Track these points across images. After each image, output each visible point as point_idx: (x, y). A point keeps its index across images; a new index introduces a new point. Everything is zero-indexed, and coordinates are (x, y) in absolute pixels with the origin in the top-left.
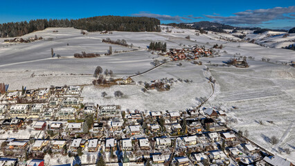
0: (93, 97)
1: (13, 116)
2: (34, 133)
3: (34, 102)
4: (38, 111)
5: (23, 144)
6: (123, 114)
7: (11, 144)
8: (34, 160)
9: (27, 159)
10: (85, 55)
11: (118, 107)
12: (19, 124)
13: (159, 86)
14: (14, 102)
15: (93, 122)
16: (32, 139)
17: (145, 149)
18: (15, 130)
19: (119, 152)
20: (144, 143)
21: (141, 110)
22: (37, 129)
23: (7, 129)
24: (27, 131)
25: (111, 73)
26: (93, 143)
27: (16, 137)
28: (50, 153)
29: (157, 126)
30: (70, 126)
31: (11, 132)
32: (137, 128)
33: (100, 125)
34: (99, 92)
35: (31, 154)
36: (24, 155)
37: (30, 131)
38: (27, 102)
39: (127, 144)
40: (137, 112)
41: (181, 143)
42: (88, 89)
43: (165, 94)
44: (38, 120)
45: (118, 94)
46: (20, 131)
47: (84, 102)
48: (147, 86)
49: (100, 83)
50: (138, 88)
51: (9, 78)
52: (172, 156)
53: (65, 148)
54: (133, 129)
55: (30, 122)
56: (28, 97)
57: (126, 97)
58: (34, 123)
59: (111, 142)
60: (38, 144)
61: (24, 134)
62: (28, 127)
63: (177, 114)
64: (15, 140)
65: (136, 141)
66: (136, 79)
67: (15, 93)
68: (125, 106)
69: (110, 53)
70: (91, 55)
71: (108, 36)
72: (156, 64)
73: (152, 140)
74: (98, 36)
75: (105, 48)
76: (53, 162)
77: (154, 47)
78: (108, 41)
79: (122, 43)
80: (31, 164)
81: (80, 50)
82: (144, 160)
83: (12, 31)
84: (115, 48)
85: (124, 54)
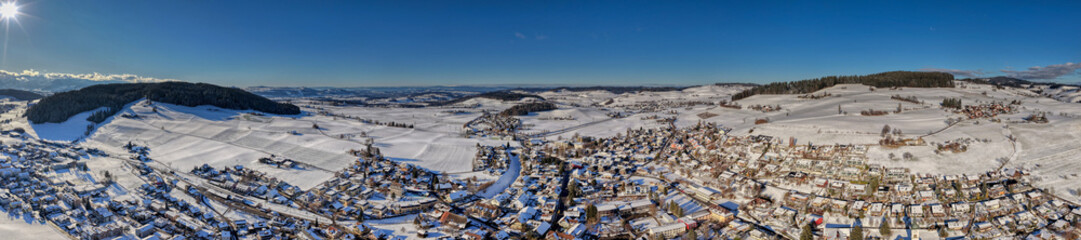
0: (878, 156)
1: (798, 170)
2: (815, 189)
3: (818, 158)
4: (821, 168)
5: (805, 198)
6: (913, 178)
7: (794, 196)
8: (813, 214)
9: (807, 212)
10: (873, 113)
11: (907, 170)
12: (802, 178)
13: (953, 147)
14: (800, 156)
15: (879, 185)
16: (813, 195)
17: (938, 216)
18: (799, 184)
19: (907, 219)
20: (937, 209)
21: (933, 174)
22: (819, 186)
23: (792, 181)
24: (809, 187)
25: (899, 133)
26: (878, 207)
27: (799, 190)
28: (830, 211)
29: (953, 192)
30: (852, 187)
31: (795, 184)
32: (930, 193)
33: (886, 189)
34: (886, 152)
35: (811, 209)
36: (804, 208)
37: (812, 186)
38: (811, 158)
39: (917, 210)
40: (928, 177)
41: (981, 208)
42: (873, 150)
43: (961, 156)
44: (820, 177)
45: (907, 156)
46: (803, 185)
47: (869, 162)
48: (941, 147)
49: (888, 143)
50: (930, 149)
51: (798, 133)
52: (972, 221)
53: (846, 208)
54: (924, 194)
55: (813, 177)
56: (812, 153)
57: (916, 159)
58: (816, 179)
59: (898, 208)
60: (819, 201)
61: (806, 189)
62: (811, 182)
63: (976, 178)
64: (797, 193)
65: (928, 208)
66: (928, 140)
67: (802, 148)
68: (915, 169)
69: (899, 111)
70: (879, 113)
71: (898, 92)
72: (950, 123)
73: (947, 206)
74: (887, 92)
75: (894, 105)
76: (832, 220)
77: (948, 104)
78: (898, 98)
79: (913, 100)
80: (810, 218)
81: (867, 107)
82: (937, 227)
83: (805, 88)
84: (905, 105)
85: (915, 112)
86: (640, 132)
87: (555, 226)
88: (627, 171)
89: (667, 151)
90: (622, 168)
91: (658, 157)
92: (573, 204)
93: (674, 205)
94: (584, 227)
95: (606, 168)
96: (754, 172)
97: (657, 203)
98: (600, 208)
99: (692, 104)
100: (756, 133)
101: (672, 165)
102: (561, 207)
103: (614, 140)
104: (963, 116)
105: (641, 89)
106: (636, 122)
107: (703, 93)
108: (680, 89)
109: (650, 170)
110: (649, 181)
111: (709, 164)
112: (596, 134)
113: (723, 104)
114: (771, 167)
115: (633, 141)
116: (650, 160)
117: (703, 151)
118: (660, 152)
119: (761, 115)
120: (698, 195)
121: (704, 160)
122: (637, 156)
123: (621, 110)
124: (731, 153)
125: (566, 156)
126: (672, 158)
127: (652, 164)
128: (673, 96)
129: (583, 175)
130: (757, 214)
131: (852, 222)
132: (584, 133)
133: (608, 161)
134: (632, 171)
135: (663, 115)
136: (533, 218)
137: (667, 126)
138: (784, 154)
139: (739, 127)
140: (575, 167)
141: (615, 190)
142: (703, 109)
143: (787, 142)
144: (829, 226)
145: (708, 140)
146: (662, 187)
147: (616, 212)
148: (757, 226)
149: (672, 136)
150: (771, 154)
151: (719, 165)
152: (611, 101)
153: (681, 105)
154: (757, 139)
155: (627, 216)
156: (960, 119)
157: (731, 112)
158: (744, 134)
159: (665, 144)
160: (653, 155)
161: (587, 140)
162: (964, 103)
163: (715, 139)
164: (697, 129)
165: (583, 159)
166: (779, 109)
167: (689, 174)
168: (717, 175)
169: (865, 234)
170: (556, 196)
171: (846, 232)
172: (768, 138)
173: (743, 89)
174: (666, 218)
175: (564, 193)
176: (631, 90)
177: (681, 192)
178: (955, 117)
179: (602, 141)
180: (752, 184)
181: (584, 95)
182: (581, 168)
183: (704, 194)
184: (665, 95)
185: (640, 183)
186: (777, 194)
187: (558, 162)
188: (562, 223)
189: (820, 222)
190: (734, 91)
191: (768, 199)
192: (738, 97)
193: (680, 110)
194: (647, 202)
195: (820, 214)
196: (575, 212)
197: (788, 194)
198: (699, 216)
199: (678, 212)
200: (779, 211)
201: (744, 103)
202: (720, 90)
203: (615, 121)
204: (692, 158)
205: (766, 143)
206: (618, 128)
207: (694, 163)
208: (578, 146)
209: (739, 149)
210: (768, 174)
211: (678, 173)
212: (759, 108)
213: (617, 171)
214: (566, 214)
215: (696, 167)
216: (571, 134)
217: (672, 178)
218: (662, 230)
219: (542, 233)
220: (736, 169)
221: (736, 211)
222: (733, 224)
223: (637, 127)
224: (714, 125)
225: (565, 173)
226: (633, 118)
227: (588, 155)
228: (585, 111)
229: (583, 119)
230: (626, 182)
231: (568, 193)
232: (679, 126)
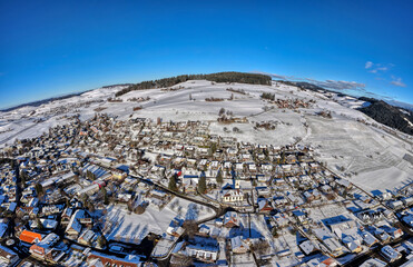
0: (216, 129)
1: (164, 139)
2: (176, 151)
3: (177, 131)
4: (179, 137)
5: (169, 158)
6: (238, 145)
7: (162, 157)
8: (175, 169)
9: (171, 168)
10: (213, 100)
11: (235, 139)
12: (167, 145)
13: (266, 126)
14: (165, 130)
15: (216, 148)
16: (175, 156)
17: (253, 171)
18: (165, 149)
19: (233, 172)
20: (252, 167)
21: (252, 143)
22: (178, 150)
23: (161, 148)
24: (172, 150)
25: (231, 114)
26: (215, 164)
27: (166, 153)
28: (186, 166)
29: (263, 156)
30: (200, 150)
31: (163, 149)
32: (248, 156)
33: (221, 151)
34: (221, 127)
36: (170, 166)
37: (174, 150)
38: (173, 131)
40: (248, 144)
41: (280, 169)
42: (214, 125)
43: (271, 133)
44: (179, 143)
45: (235, 129)
46: (168, 149)
47: (210, 133)
48: (258, 125)
49: (223, 120)
50: (250, 126)
51: (163, 114)
52: (273, 177)
53: (196, 164)
54: (245, 156)
55: (174, 144)
56: (173, 127)
57: (241, 132)
58: (176, 146)
59: (228, 164)
60: (178, 160)
61: (170, 152)
62: (173, 147)
63: (279, 148)
64: (165, 155)
65: (246, 166)
66: (251, 120)
67: (166, 124)
68: (240, 138)
69: (232, 98)
70: (218, 100)
71: (231, 86)
72: (266, 109)
73: (258, 165)
74: (223, 86)
75: (228, 95)
76: (187, 173)
77: (266, 96)
78: (231, 90)
79: (242, 92)
80: (173, 171)
81: (210, 95)
82: (251, 179)
83: (165, 83)
84: (235, 95)
85: (243, 100)
86: (57, 128)
87: (19, 204)
88: (55, 156)
89: (78, 138)
90: (51, 155)
91: (73, 143)
92: (26, 186)
93: (89, 173)
94: (37, 199)
95: (41, 157)
96: (136, 143)
97: (78, 174)
98: (44, 185)
99: (88, 103)
100: (134, 117)
101: (83, 146)
102: (20, 191)
103: (41, 138)
104: (275, 106)
105: (52, 100)
106: (53, 122)
107: (95, 95)
108: (79, 95)
109: (69, 152)
110: (70, 160)
111: (106, 141)
112: (29, 136)
113: (110, 100)
114: (147, 139)
115: (54, 135)
116: (68, 146)
117: (101, 133)
118: (73, 139)
119: (137, 104)
120: (103, 164)
121: (103, 139)
122: (59, 145)
123: (42, 117)
124: (120, 133)
125: (13, 155)
126: (82, 142)
127: (70, 148)
128: (75, 100)
129: (27, 165)
130: (141, 171)
131: (199, 173)
132: (21, 138)
133: (41, 152)
134: (58, 156)
135: (70, 114)
136: (4, 202)
137: (74, 121)
138: (154, 130)
139: (123, 114)
140: (21, 162)
141: (50, 171)
142: (97, 105)
143: (156, 121)
144: (185, 177)
145: (103, 126)
146: (79, 162)
147: (54, 185)
148: (141, 180)
149: (79, 127)
150: (146, 130)
151: (113, 142)
152: (34, 112)
153: (81, 105)
154: (136, 121)
155: (62, 186)
156: (273, 108)
157: (116, 105)
158: (127, 118)
159: (75, 133)
160: (69, 142)
161: (24, 142)
162: (277, 97)
163: (108, 124)
164: (95, 119)
165: (25, 155)
166: (148, 99)
167: (95, 150)
168: (112, 149)
169: (207, 182)
170: (14, 184)
171: (196, 180)
172: (143, 120)
173: (122, 88)
174: (86, 183)
175: (18, 180)
176: (46, 102)
177: (92, 163)
178: (270, 105)
179: (34, 140)
180: (135, 151)
181: (15, 112)
182: (25, 161)
183: (106, 162)
184: (69, 101)
185: (65, 162)
186: (152, 157)
187: (9, 161)
188: (23, 200)
189: (180, 174)
190: (116, 90)
191: (147, 161)
192: (120, 94)
193: (81, 109)
194: (72, 174)
195: (180, 169)
196: (29, 191)
197: (159, 157)
198: (105, 178)
199: (92, 177)
200: (155, 168)
201: (124, 98)
202: (106, 91)
203: (39, 124)
204: (95, 140)
205: (142, 123)
206: (43, 129)
207: (97, 142)
208: (20, 147)
209: (124, 129)
210: (145, 144)
211: (87, 151)
212: (134, 99)
213: (48, 157)
214: (24, 194)
215: (98, 145)
216: (14, 139)
217: (84, 154)
218: (85, 191)
219: (12, 210)
220: (124, 142)
221: (128, 171)
222: (127, 180)
223: (55, 125)
224: (106, 115)
225: (15, 167)
226: (50, 120)
227: (27, 151)
228: (18, 123)
229: (19, 128)
230: (56, 163)
231: (21, 180)
232: (82, 119)
